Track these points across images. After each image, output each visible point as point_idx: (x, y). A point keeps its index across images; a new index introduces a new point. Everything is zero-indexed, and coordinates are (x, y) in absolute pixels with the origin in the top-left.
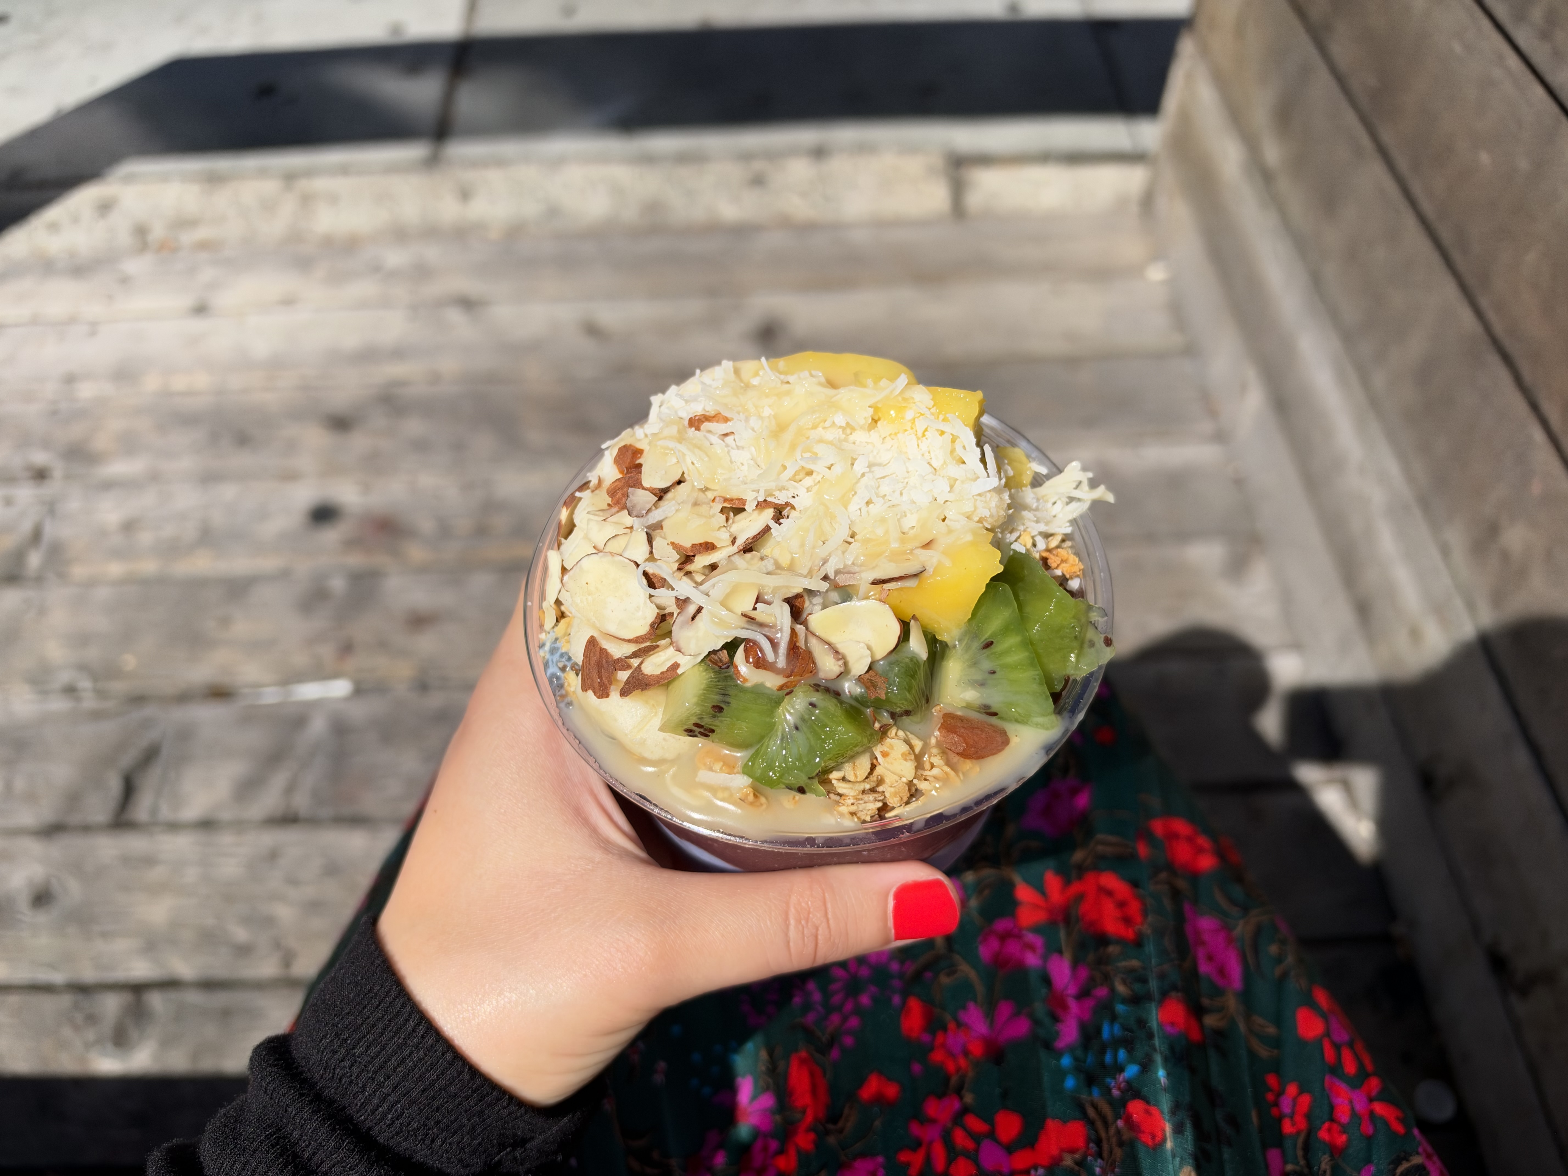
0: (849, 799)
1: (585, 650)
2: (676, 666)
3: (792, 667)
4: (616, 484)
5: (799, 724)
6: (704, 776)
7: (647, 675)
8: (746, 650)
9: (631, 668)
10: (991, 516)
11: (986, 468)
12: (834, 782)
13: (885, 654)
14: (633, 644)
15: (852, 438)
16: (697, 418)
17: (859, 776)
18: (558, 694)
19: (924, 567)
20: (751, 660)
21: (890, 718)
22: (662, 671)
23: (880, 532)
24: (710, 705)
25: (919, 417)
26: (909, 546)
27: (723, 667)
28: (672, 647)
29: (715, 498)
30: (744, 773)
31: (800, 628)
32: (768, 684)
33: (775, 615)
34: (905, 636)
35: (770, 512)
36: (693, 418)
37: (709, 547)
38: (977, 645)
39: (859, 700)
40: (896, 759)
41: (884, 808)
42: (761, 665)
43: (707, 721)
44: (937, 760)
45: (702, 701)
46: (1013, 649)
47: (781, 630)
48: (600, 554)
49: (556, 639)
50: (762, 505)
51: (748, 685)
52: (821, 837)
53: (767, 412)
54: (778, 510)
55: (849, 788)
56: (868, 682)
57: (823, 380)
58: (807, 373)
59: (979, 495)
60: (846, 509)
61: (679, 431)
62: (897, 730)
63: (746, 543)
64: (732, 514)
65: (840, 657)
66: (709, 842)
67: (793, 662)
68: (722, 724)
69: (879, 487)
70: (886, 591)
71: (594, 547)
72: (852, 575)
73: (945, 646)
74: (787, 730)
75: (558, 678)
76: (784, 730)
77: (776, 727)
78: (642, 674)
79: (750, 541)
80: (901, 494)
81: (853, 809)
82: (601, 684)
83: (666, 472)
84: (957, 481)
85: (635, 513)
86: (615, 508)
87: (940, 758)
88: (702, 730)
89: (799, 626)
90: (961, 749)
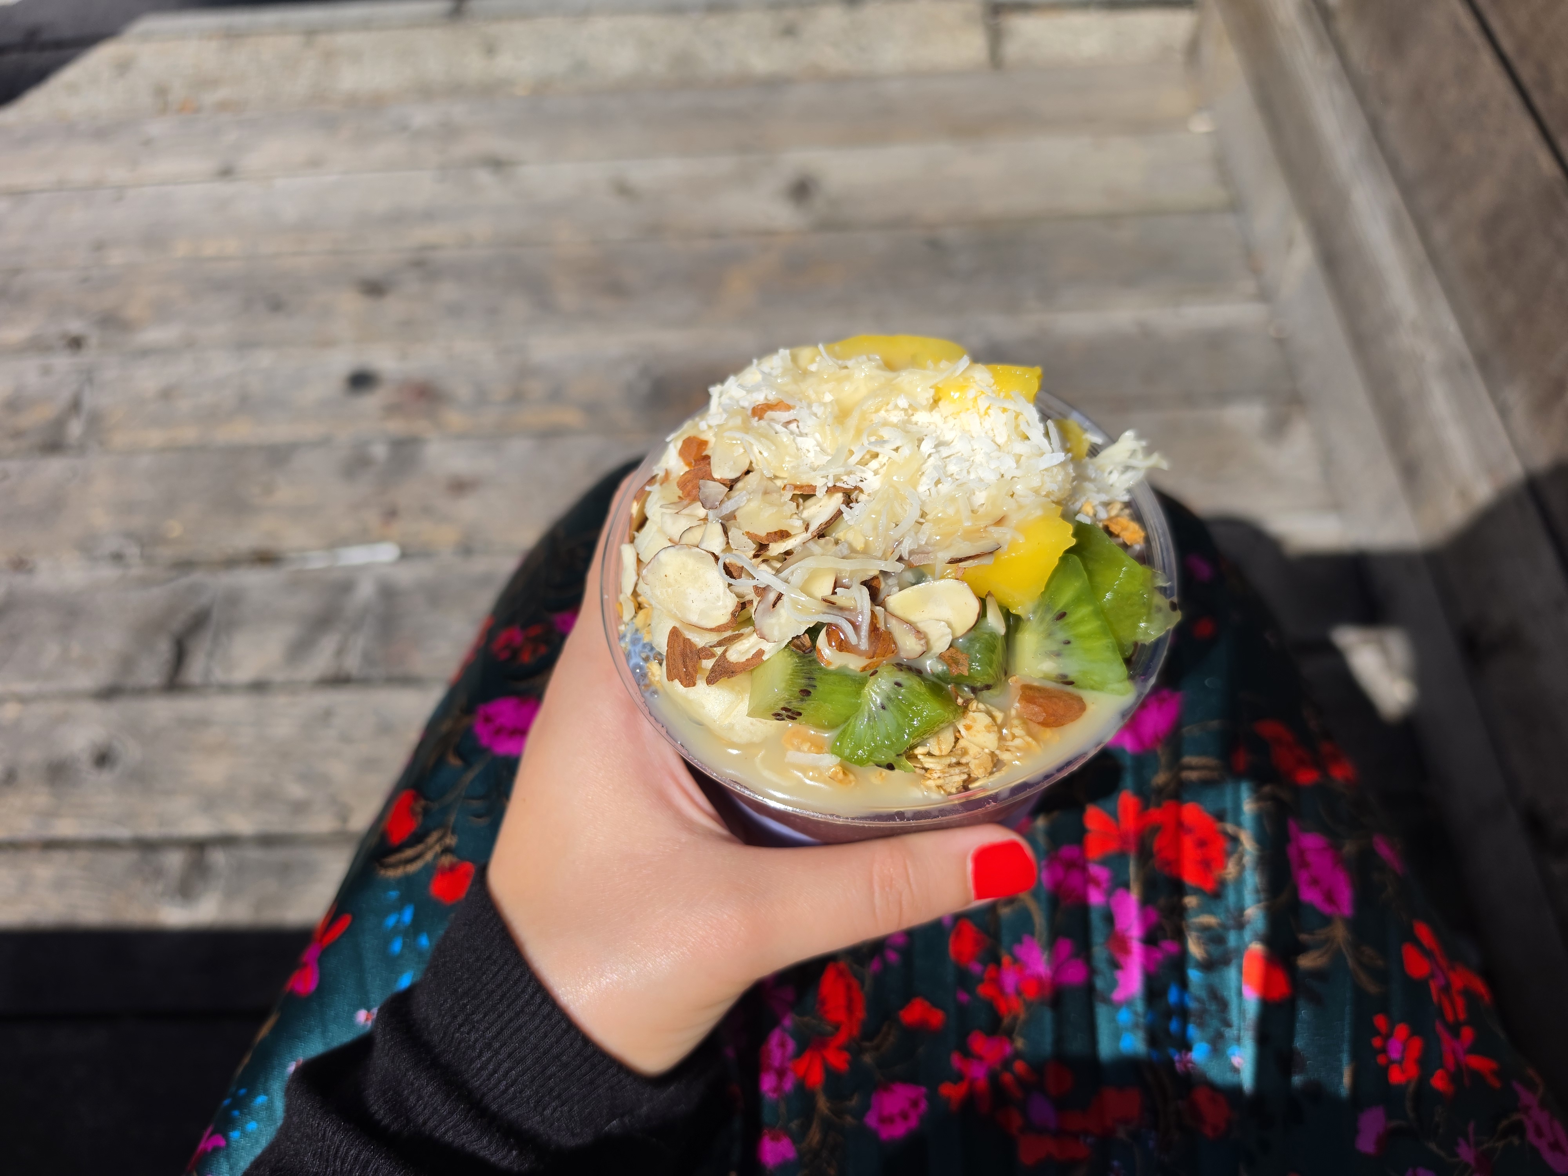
0: (936, 773)
1: (668, 641)
2: (760, 653)
3: (874, 649)
4: (686, 476)
5: (885, 702)
6: (793, 756)
7: (733, 663)
8: (828, 634)
9: (715, 656)
10: (1059, 490)
11: (1050, 444)
12: (920, 757)
13: (965, 631)
14: (715, 633)
15: (914, 419)
16: (760, 407)
17: (943, 750)
18: (642, 683)
19: (998, 544)
20: (833, 644)
21: (971, 693)
22: (747, 658)
23: (951, 511)
24: (797, 689)
25: (980, 395)
26: (982, 524)
27: (807, 651)
28: (755, 634)
29: (785, 486)
30: (833, 753)
31: (878, 609)
32: (852, 666)
33: (854, 598)
34: (983, 614)
35: (839, 497)
36: (756, 408)
37: (784, 535)
38: (1050, 617)
39: (940, 677)
40: (979, 732)
41: (970, 779)
42: (844, 648)
43: (795, 705)
44: (1018, 731)
45: (790, 686)
46: (1086, 619)
47: (862, 613)
48: (677, 547)
49: (637, 630)
50: (832, 490)
51: (832, 667)
52: (910, 810)
53: (828, 398)
54: (847, 495)
55: (935, 763)
56: (949, 660)
57: (881, 362)
58: (864, 358)
59: (1046, 470)
60: (916, 490)
61: (744, 422)
62: (978, 703)
63: (820, 529)
64: (801, 500)
65: (922, 637)
66: (792, 818)
67: (875, 644)
68: (808, 707)
69: (945, 466)
70: (961, 569)
71: (670, 540)
72: (926, 555)
73: (1018, 618)
74: (874, 709)
75: (641, 668)
76: (870, 709)
77: (861, 708)
78: (728, 662)
79: (823, 527)
80: (968, 472)
81: (940, 782)
82: (687, 674)
83: (734, 463)
84: (1022, 457)
85: (708, 505)
86: (686, 500)
87: (1021, 728)
88: (789, 714)
89: (878, 608)
90: (1041, 719)
